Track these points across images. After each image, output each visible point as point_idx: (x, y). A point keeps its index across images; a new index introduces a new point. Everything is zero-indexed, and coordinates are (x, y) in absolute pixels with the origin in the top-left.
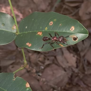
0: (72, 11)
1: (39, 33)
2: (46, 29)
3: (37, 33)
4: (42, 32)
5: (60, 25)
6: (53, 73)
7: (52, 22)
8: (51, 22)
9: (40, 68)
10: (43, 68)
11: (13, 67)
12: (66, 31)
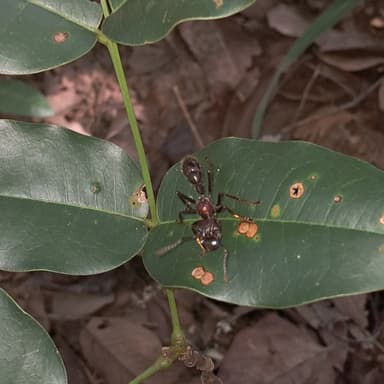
0: (348, 89)
1: (244, 229)
2: (276, 211)
3: (237, 227)
4: (258, 223)
5: (337, 199)
6: (272, 352)
7: (299, 185)
8: (295, 186)
9: (215, 330)
10: (227, 328)
11: (102, 327)
12: (360, 228)
